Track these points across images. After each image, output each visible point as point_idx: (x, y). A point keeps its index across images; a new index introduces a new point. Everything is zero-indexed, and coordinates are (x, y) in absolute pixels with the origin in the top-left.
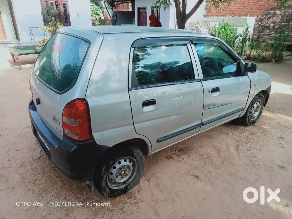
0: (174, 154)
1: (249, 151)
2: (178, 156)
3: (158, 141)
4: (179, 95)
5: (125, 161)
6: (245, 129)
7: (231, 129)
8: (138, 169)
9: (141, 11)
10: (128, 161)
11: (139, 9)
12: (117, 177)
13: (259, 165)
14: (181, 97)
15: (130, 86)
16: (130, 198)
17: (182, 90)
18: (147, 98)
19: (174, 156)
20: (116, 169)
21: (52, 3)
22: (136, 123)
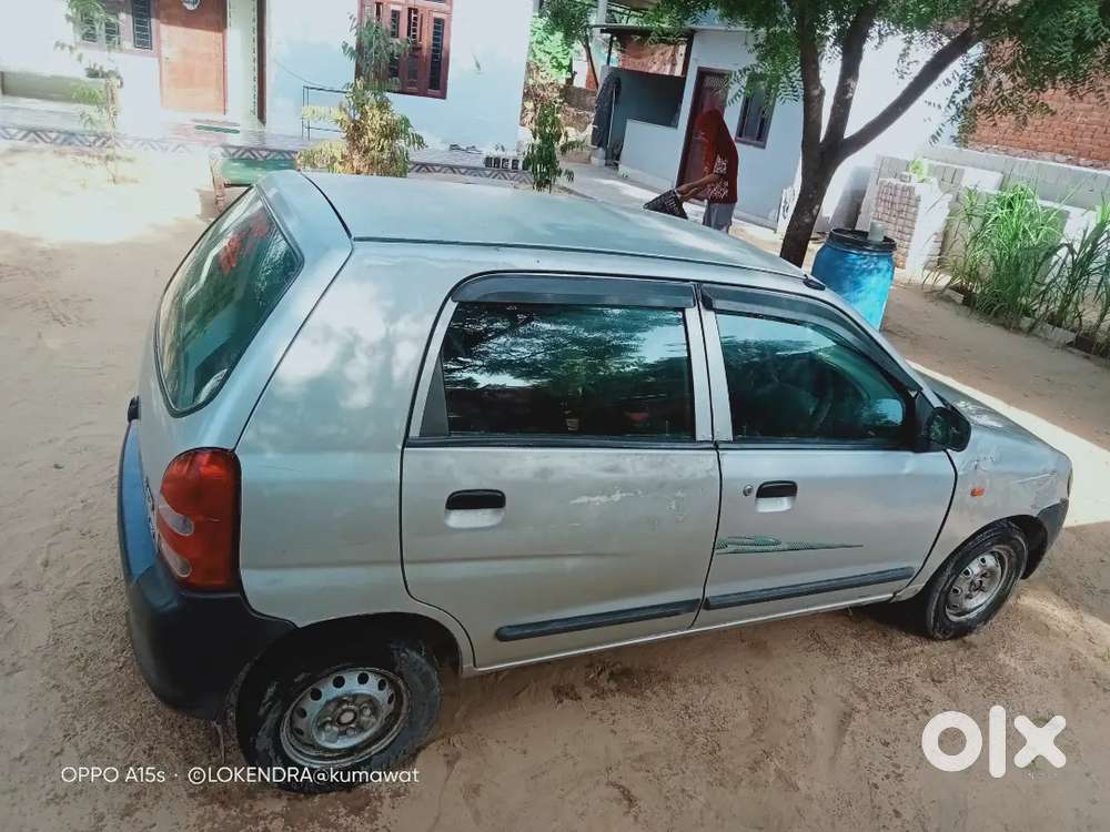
0: (591, 683)
1: (886, 744)
2: (601, 694)
3: (500, 636)
4: (606, 489)
5: (363, 680)
6: (918, 649)
7: (856, 636)
8: (410, 715)
9: (709, 81)
10: (373, 680)
11: (703, 74)
12: (322, 727)
13: (897, 814)
14: (617, 497)
15: (415, 432)
16: (357, 811)
17: (624, 471)
18: (469, 483)
19: (586, 693)
20: (322, 701)
21: (395, 14)
22: (412, 562)
